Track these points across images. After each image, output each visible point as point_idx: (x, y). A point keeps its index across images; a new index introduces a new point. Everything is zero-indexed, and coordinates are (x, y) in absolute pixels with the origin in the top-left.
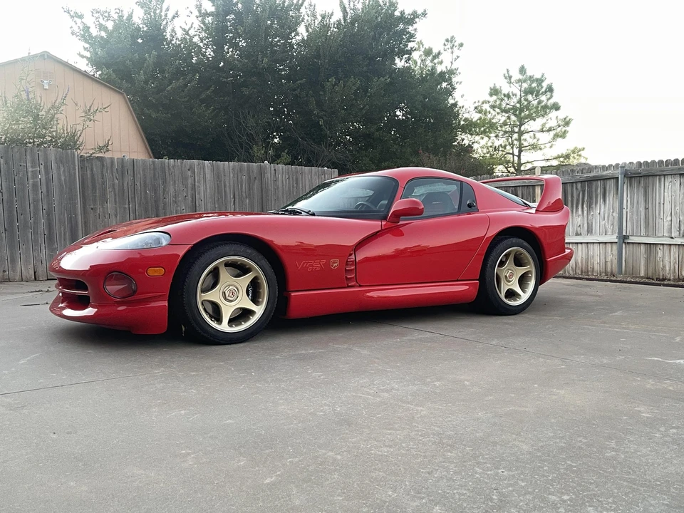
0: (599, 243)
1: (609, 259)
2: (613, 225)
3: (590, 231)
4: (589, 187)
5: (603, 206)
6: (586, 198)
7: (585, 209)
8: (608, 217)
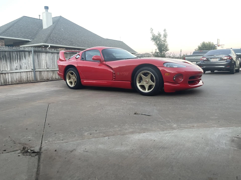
0: (25, 72)
1: (28, 76)
2: (29, 66)
3: (21, 68)
4: (19, 53)
5: (25, 60)
6: (18, 57)
7: (19, 61)
8: (27, 64)
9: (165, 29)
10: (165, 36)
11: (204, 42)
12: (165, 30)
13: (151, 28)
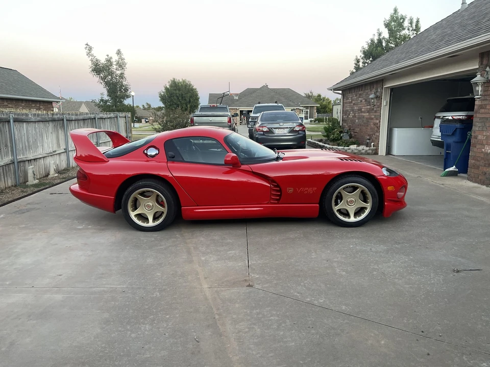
9: (119, 50)
10: (121, 65)
11: (174, 79)
12: (119, 52)
13: (87, 44)
